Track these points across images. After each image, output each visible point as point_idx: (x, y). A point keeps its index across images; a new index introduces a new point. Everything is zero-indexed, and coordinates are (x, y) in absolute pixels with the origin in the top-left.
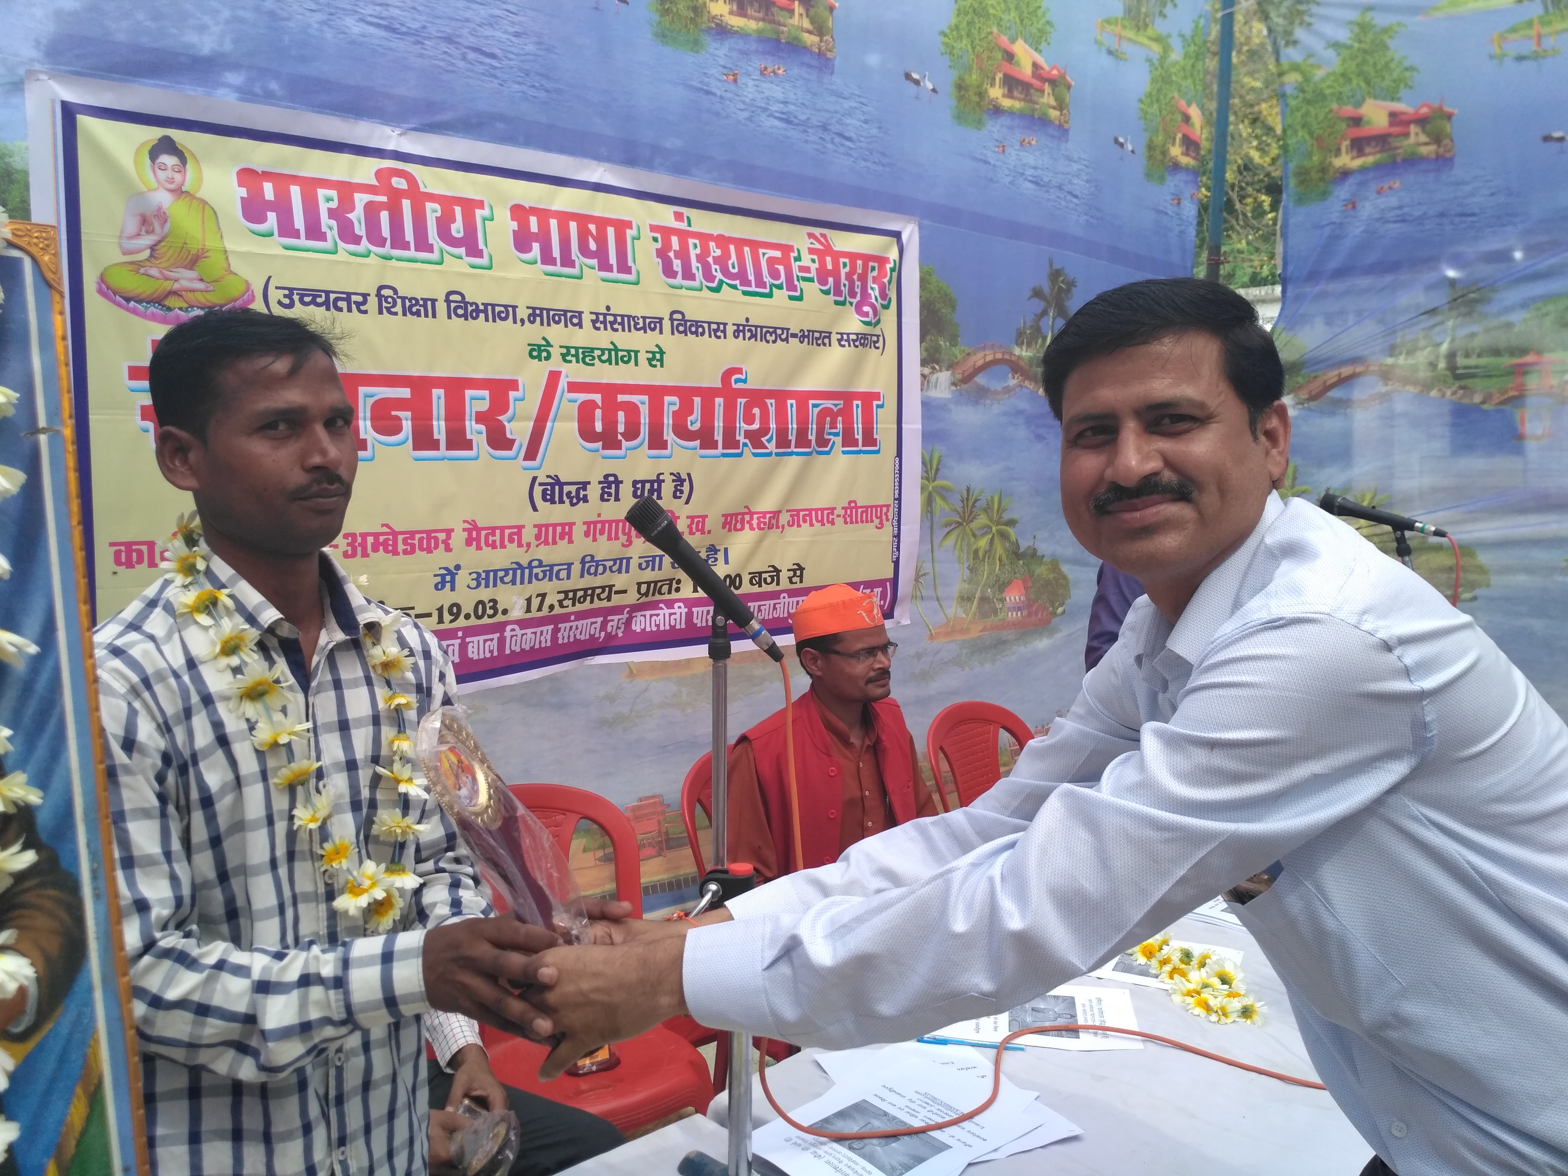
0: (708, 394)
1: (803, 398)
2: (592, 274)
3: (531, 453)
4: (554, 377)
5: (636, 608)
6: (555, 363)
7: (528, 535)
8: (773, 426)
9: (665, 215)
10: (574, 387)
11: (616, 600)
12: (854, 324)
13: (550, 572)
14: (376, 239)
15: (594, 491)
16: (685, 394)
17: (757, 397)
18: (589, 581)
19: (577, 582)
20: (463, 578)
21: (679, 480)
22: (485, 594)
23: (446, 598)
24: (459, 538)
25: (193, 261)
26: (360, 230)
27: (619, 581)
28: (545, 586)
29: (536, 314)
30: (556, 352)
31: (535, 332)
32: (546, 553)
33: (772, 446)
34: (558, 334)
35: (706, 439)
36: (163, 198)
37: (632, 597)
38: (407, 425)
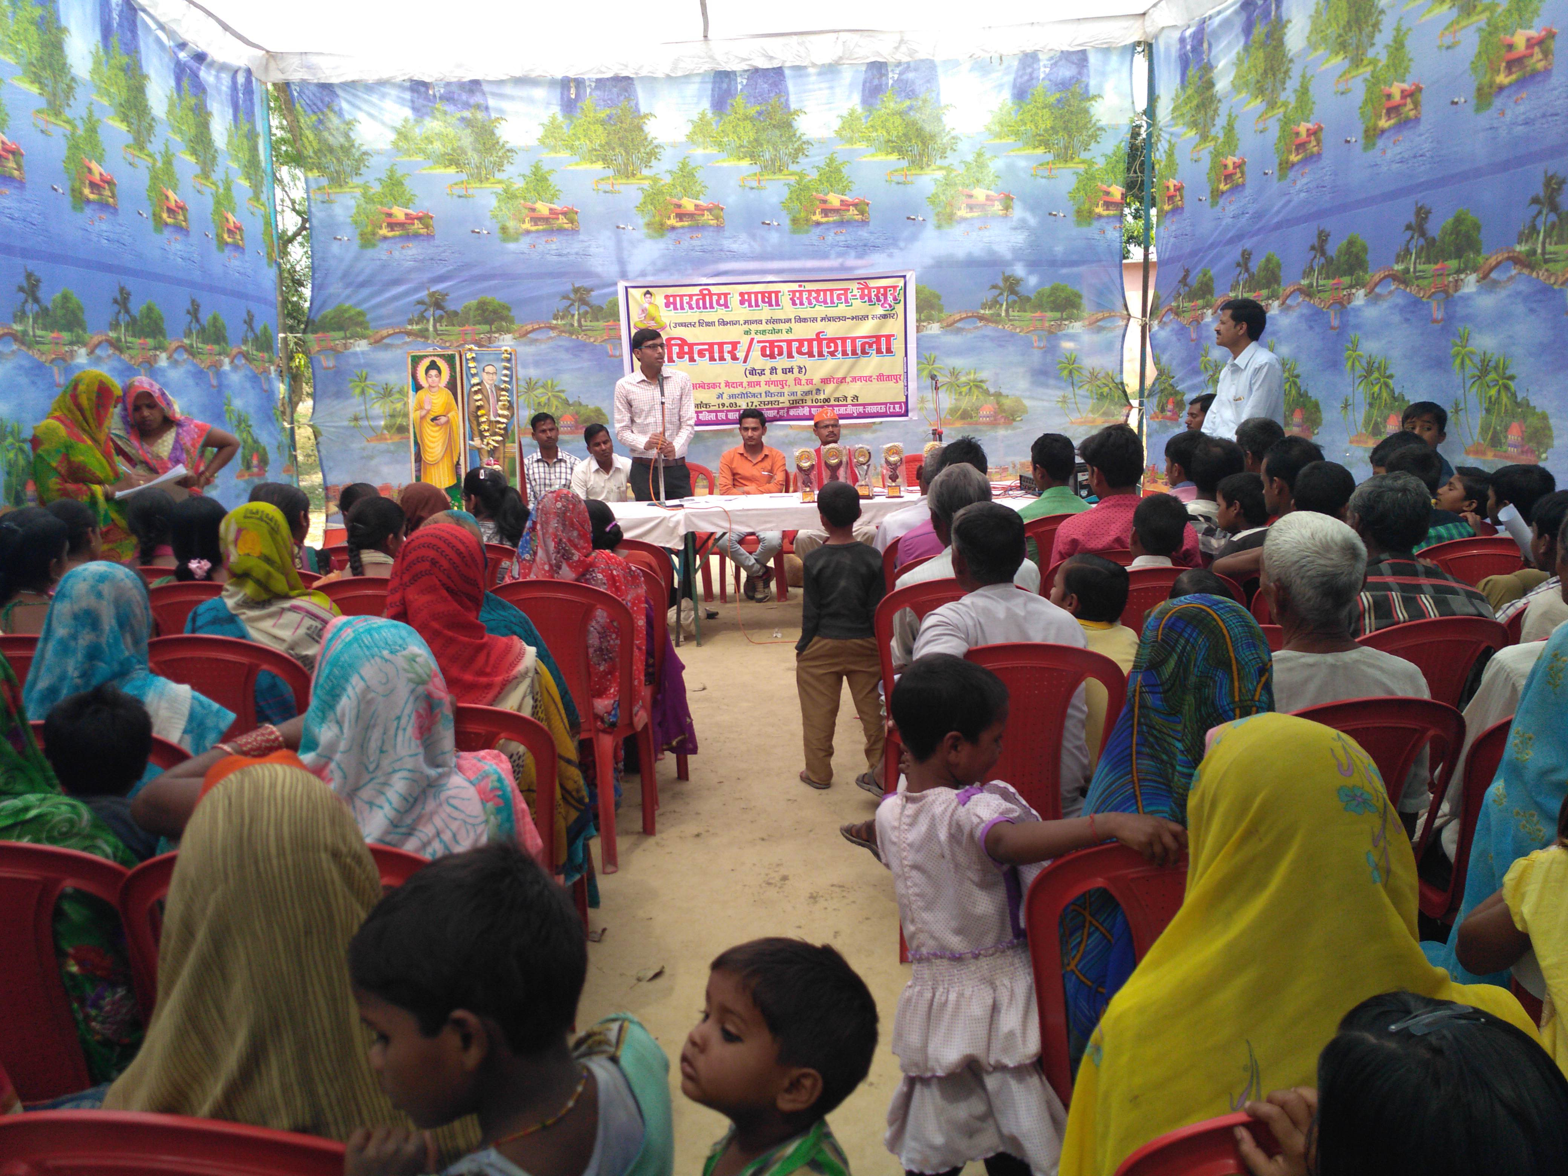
0: (810, 341)
1: (853, 340)
2: (765, 307)
3: (745, 362)
4: (752, 339)
5: (789, 408)
6: (753, 335)
7: (745, 384)
8: (840, 349)
9: (795, 286)
10: (759, 342)
11: (781, 405)
12: (880, 311)
13: (754, 395)
14: (698, 307)
15: (767, 372)
16: (801, 342)
17: (833, 340)
18: (769, 399)
19: (764, 399)
20: (725, 396)
21: (800, 368)
22: (732, 401)
23: (720, 401)
24: (723, 385)
25: (653, 319)
26: (694, 306)
27: (781, 399)
28: (753, 399)
29: (746, 322)
30: (753, 332)
31: (746, 327)
32: (752, 390)
33: (840, 356)
34: (753, 327)
35: (810, 354)
36: (647, 305)
37: (787, 404)
38: (707, 355)
